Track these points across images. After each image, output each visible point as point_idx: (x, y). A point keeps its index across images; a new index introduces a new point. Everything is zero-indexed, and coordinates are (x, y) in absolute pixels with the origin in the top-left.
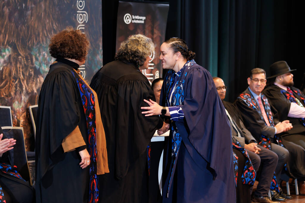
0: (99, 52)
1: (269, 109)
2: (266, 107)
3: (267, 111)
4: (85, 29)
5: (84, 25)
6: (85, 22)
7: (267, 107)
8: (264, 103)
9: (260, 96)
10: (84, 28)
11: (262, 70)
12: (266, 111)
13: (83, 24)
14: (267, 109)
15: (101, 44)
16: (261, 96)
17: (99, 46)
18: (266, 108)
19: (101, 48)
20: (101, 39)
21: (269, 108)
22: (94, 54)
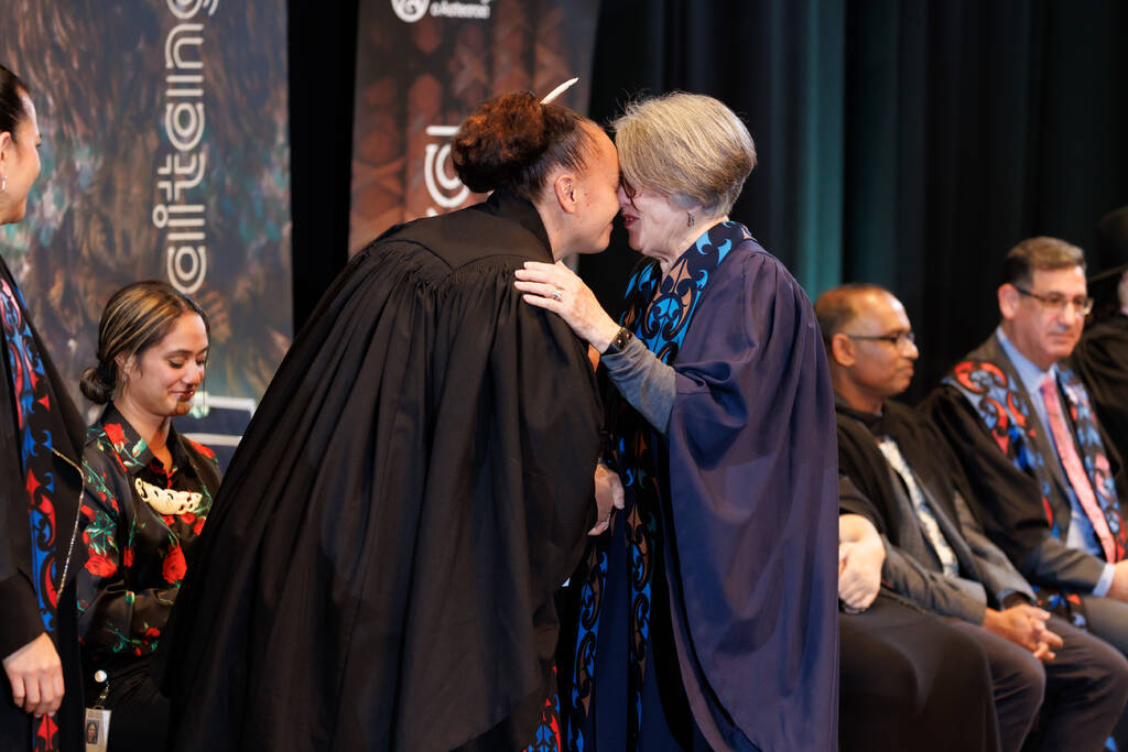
0: (274, 158)
1: (1094, 443)
2: (1080, 431)
3: (1086, 450)
4: (203, 45)
5: (198, 27)
6: (203, 11)
7: (1085, 432)
8: (1074, 412)
9: (1052, 373)
10: (198, 41)
12: (1082, 451)
13: (194, 20)
14: (1086, 441)
15: (281, 119)
16: (1058, 378)
17: (273, 128)
18: (1082, 438)
19: (282, 138)
20: (282, 95)
22: (251, 168)
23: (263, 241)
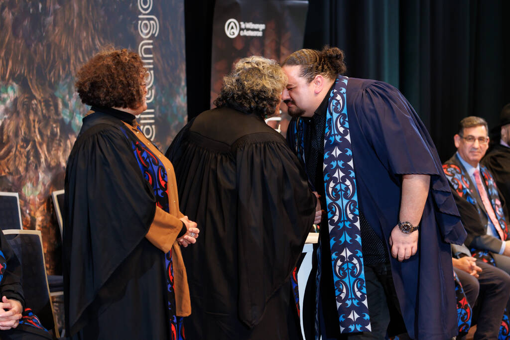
0: (181, 91)
2: (489, 190)
3: (492, 197)
4: (153, 48)
5: (151, 41)
6: (153, 35)
7: (491, 190)
8: (487, 182)
9: (478, 168)
10: (151, 47)
11: (481, 120)
12: (490, 198)
13: (149, 39)
15: (183, 76)
16: (480, 169)
17: (180, 79)
18: (490, 193)
19: (183, 83)
20: (183, 67)
21: (495, 192)
22: (172, 94)
23: (177, 122)
